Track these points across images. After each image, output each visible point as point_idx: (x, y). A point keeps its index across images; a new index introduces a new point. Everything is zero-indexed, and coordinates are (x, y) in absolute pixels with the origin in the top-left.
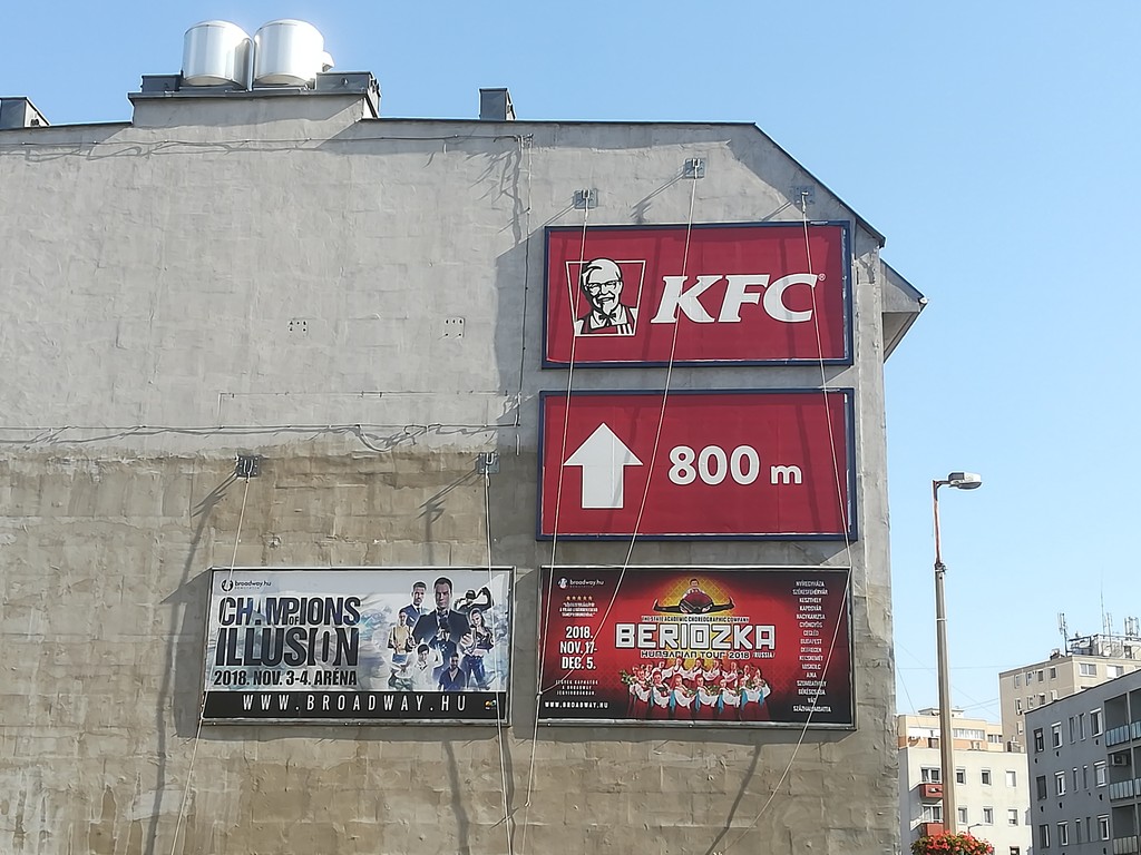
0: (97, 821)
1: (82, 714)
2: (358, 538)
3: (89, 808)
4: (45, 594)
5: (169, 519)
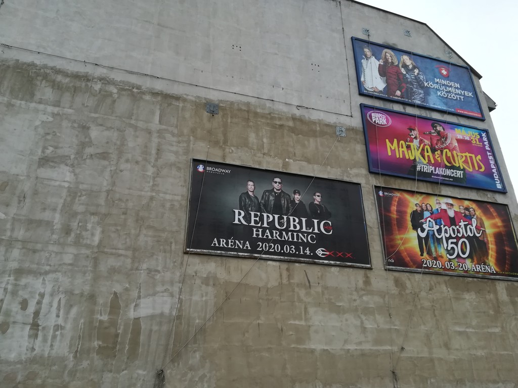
0: (105, 318)
1: (97, 239)
2: (277, 156)
3: (98, 308)
4: (72, 157)
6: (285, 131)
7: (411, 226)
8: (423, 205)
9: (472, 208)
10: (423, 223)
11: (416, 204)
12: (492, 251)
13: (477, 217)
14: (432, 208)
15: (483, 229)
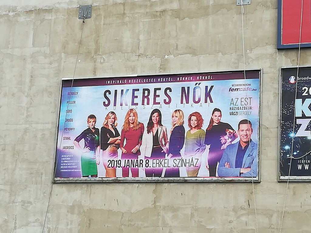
2: (154, 55)
5: (37, 49)
6: (168, 18)
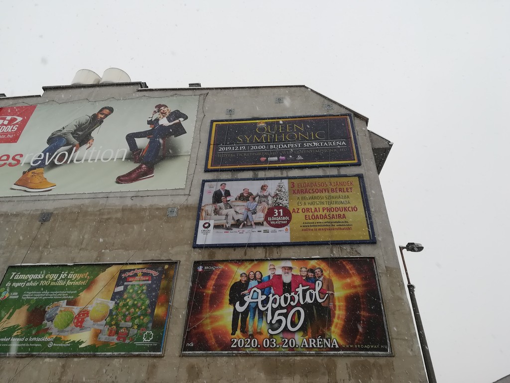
2: (93, 249)
6: (112, 223)
7: (228, 301)
8: (252, 273)
9: (320, 268)
10: (245, 295)
11: (241, 275)
12: (338, 318)
13: (324, 279)
14: (262, 276)
15: (330, 292)
